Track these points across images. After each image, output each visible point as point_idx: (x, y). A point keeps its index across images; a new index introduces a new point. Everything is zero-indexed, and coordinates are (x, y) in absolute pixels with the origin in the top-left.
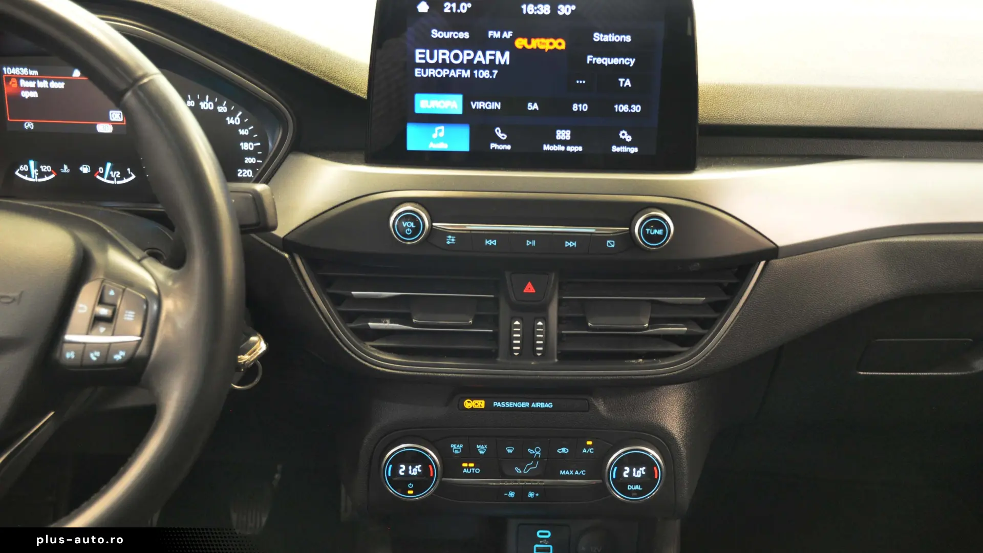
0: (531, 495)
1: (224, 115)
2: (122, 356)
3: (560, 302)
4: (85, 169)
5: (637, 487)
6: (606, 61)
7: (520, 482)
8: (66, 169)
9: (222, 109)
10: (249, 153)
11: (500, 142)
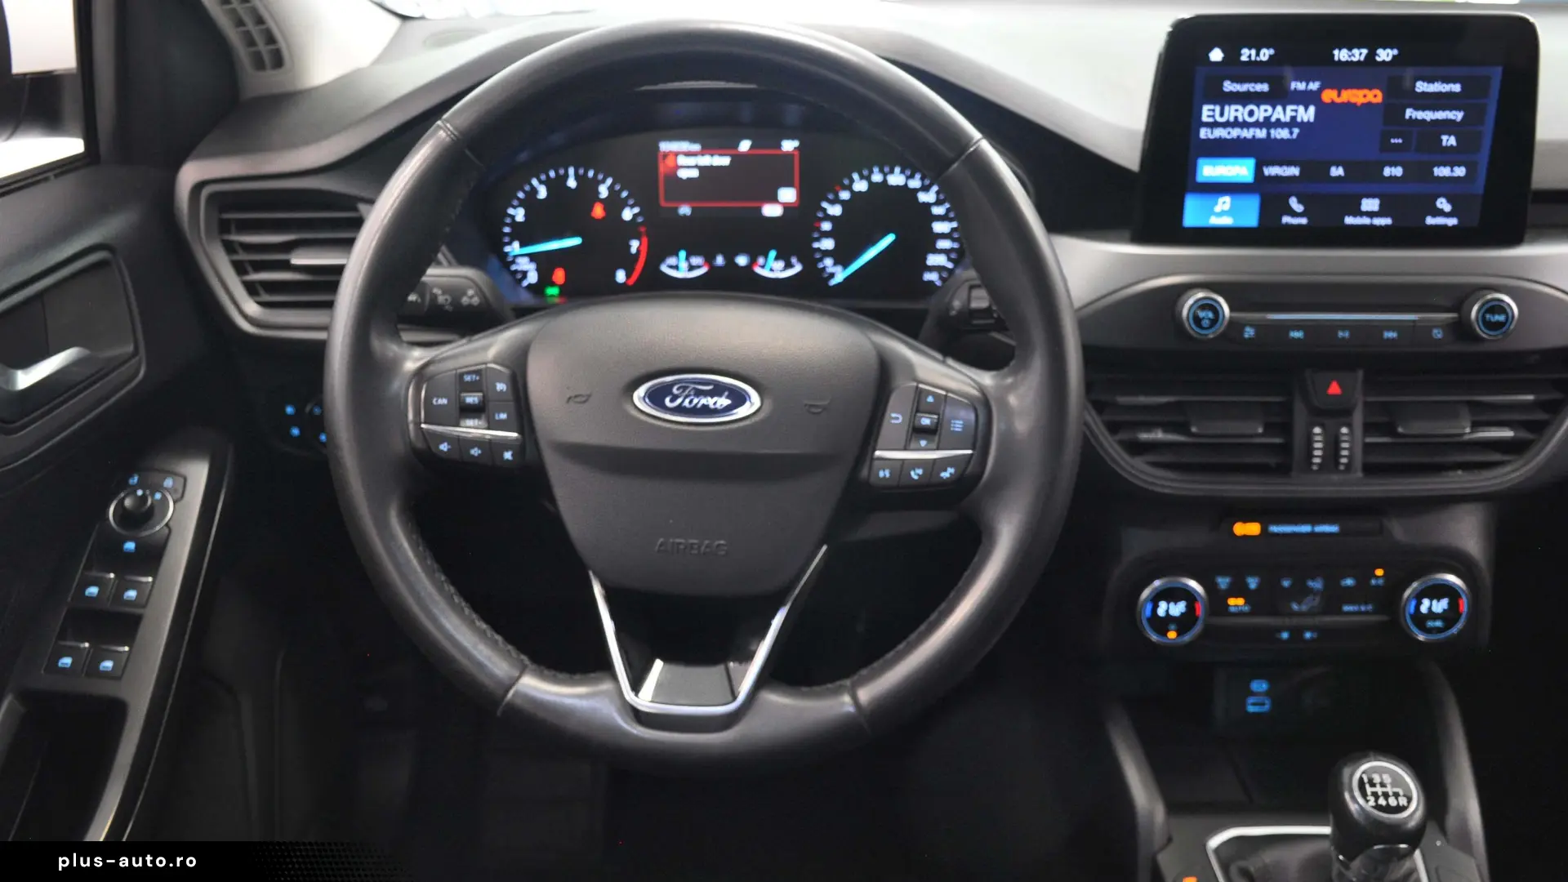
0: (1308, 635)
1: (916, 191)
2: (951, 474)
3: (1366, 404)
4: (742, 260)
5: (1439, 624)
6: (1428, 116)
7: (1295, 621)
8: (720, 260)
9: (915, 183)
10: (943, 236)
11: (1294, 214)
